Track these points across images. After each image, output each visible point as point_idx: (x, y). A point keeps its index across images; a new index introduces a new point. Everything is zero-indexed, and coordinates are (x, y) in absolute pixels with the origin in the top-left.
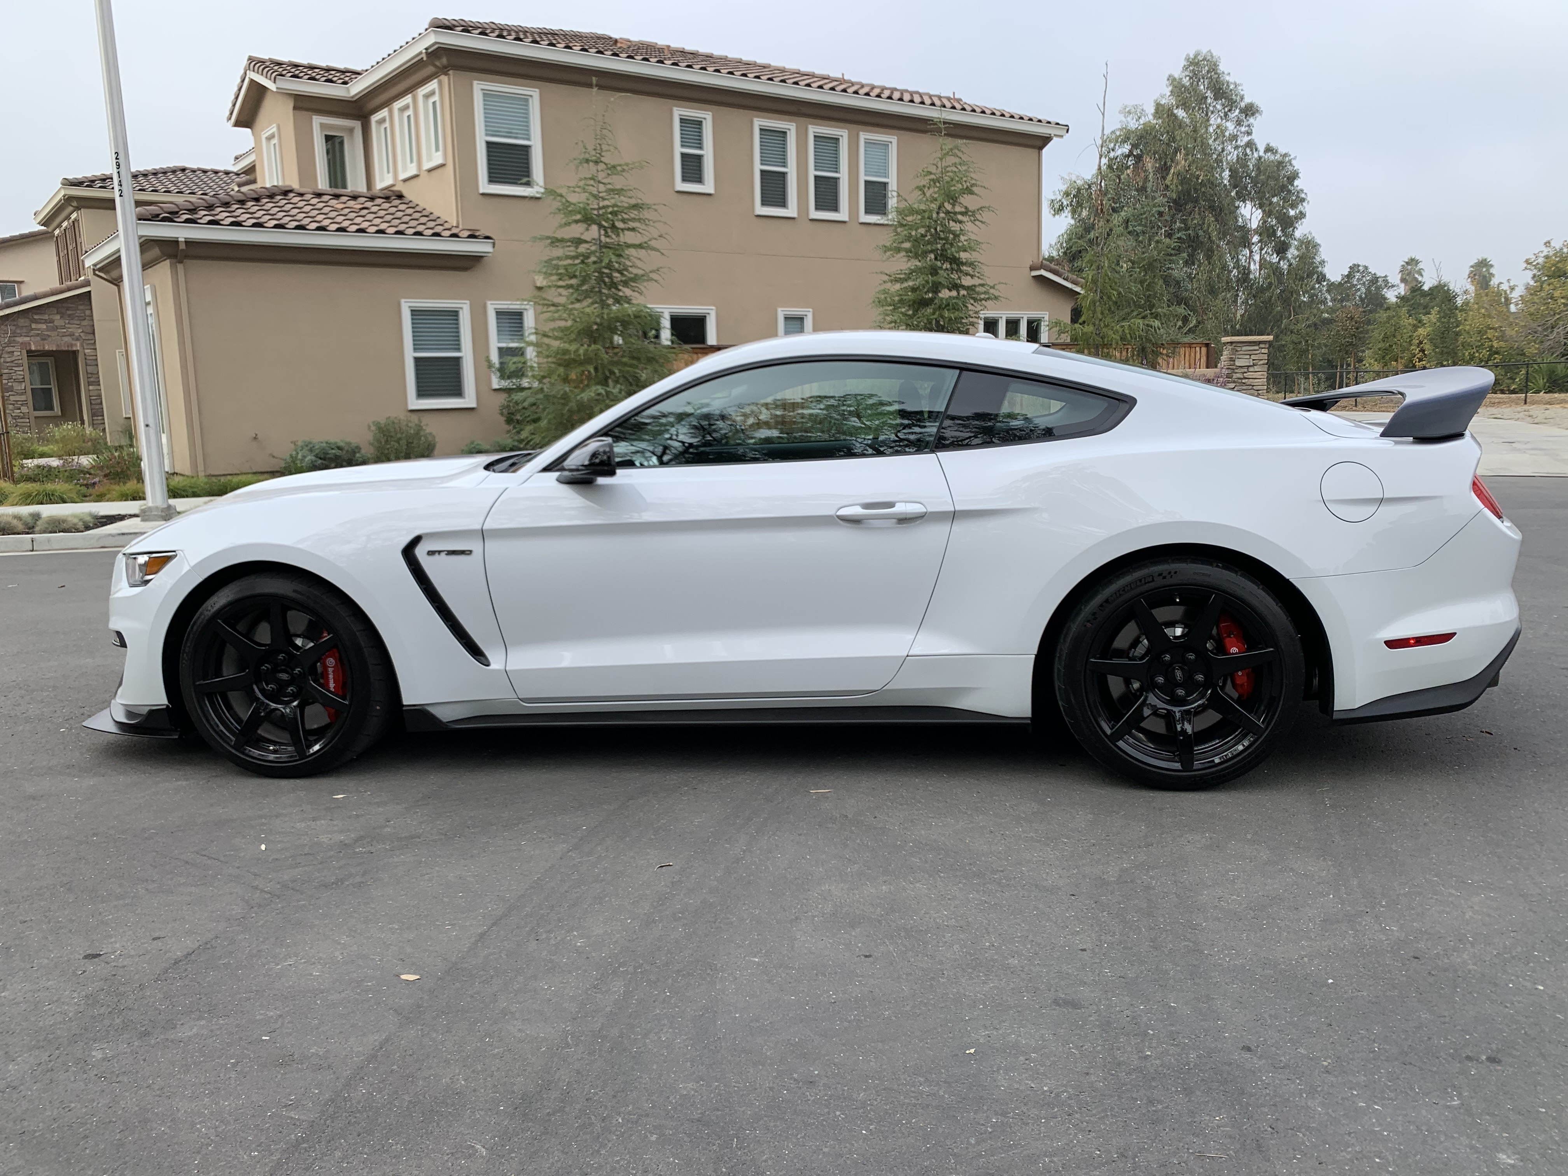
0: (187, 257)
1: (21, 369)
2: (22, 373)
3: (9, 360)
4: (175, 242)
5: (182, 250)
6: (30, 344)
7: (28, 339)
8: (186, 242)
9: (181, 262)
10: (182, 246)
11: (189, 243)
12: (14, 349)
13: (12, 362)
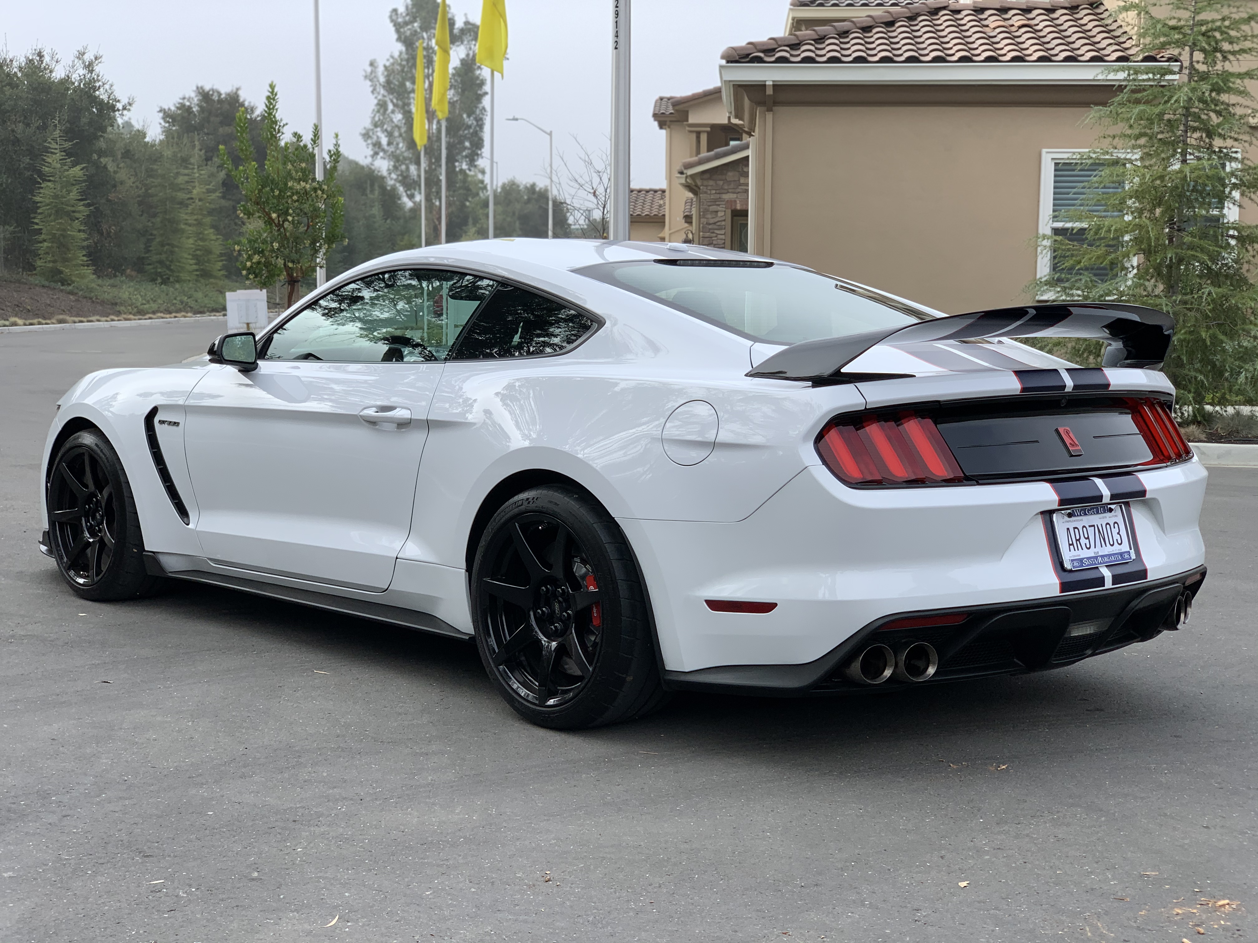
0: (776, 103)
1: (723, 232)
2: (723, 237)
3: (712, 221)
4: (761, 87)
5: (769, 96)
6: (735, 201)
7: (735, 196)
8: (774, 86)
9: (770, 110)
10: (770, 91)
11: (777, 87)
12: (719, 208)
13: (715, 223)
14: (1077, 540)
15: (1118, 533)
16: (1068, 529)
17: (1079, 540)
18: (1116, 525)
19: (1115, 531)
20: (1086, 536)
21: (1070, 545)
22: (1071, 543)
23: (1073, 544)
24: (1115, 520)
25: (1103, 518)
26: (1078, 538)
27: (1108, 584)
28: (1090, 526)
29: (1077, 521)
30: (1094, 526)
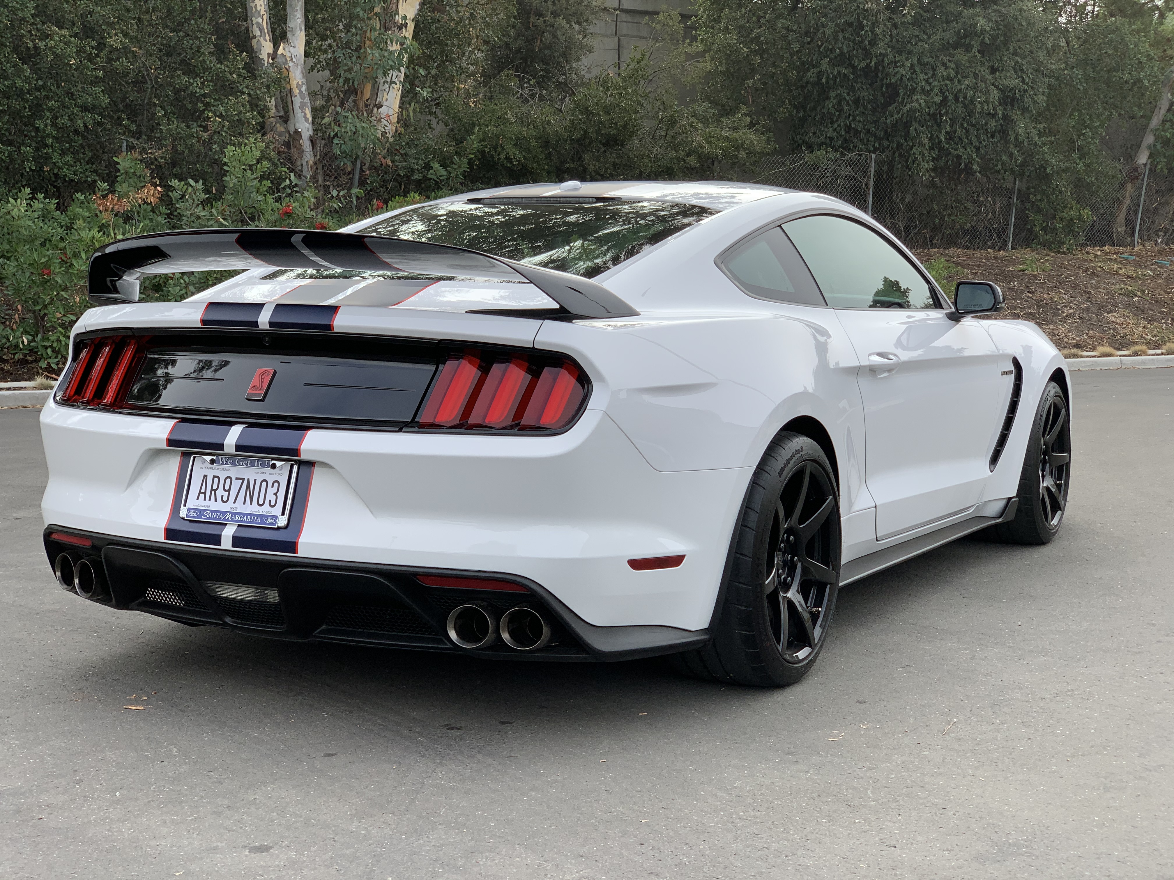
14: (212, 490)
15: (275, 494)
16: (205, 476)
17: (215, 490)
18: (276, 484)
19: (271, 491)
20: (227, 488)
21: (200, 493)
22: (203, 490)
23: (205, 493)
24: (276, 478)
25: (262, 473)
26: (215, 487)
27: (226, 544)
28: (237, 479)
29: (223, 470)
30: (243, 479)
